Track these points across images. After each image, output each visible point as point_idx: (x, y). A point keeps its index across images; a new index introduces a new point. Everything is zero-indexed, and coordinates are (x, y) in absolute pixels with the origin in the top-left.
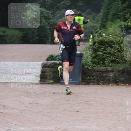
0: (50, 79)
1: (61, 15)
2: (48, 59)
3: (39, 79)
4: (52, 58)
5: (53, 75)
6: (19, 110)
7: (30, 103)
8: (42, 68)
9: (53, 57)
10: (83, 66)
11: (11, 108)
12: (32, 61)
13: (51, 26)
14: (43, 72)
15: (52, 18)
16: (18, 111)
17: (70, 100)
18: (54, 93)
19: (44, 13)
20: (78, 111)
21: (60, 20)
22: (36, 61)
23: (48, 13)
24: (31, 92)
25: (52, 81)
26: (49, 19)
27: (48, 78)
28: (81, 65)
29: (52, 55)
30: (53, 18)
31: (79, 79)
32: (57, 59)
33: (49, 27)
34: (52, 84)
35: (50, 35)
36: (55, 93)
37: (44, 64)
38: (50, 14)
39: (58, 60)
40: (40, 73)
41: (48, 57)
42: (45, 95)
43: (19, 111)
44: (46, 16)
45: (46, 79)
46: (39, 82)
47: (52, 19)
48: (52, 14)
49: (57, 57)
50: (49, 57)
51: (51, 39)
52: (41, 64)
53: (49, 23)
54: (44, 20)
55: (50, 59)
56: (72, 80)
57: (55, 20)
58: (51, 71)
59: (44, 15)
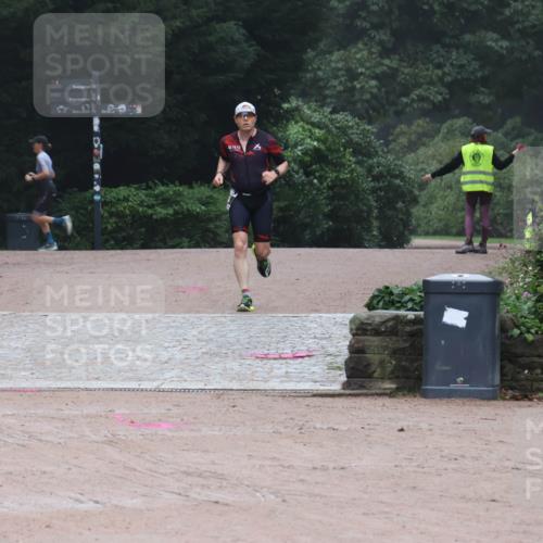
0: (382, 379)
1: (413, 137)
2: (375, 302)
3: (344, 378)
4: (387, 299)
5: (394, 362)
6: (275, 493)
7: (315, 468)
8: (354, 335)
9: (391, 293)
10: (504, 329)
11: (247, 486)
12: (316, 311)
13: (376, 178)
14: (356, 350)
15: (379, 150)
16: (272, 497)
17: (463, 456)
18: (402, 430)
19: (350, 132)
20: (494, 501)
21: (411, 157)
22: (328, 312)
23: (364, 133)
24: (318, 426)
25: (394, 386)
26: (370, 156)
27: (376, 375)
28: (497, 324)
29: (387, 288)
30: (385, 150)
31: (490, 377)
32: (406, 302)
33: (372, 184)
34: (392, 394)
35: (375, 212)
36: (405, 428)
37: (357, 322)
38: (373, 133)
39: (410, 305)
40: (345, 354)
41: (374, 297)
42: (369, 439)
43: (277, 497)
44: (357, 143)
45: (370, 376)
46: (344, 389)
47: (380, 153)
48: (378, 137)
49: (404, 294)
50: (376, 293)
51: (379, 228)
52: (348, 322)
53: (370, 170)
54: (353, 159)
55: (381, 304)
56: (464, 382)
57: (390, 157)
58: (385, 348)
59: (351, 140)
